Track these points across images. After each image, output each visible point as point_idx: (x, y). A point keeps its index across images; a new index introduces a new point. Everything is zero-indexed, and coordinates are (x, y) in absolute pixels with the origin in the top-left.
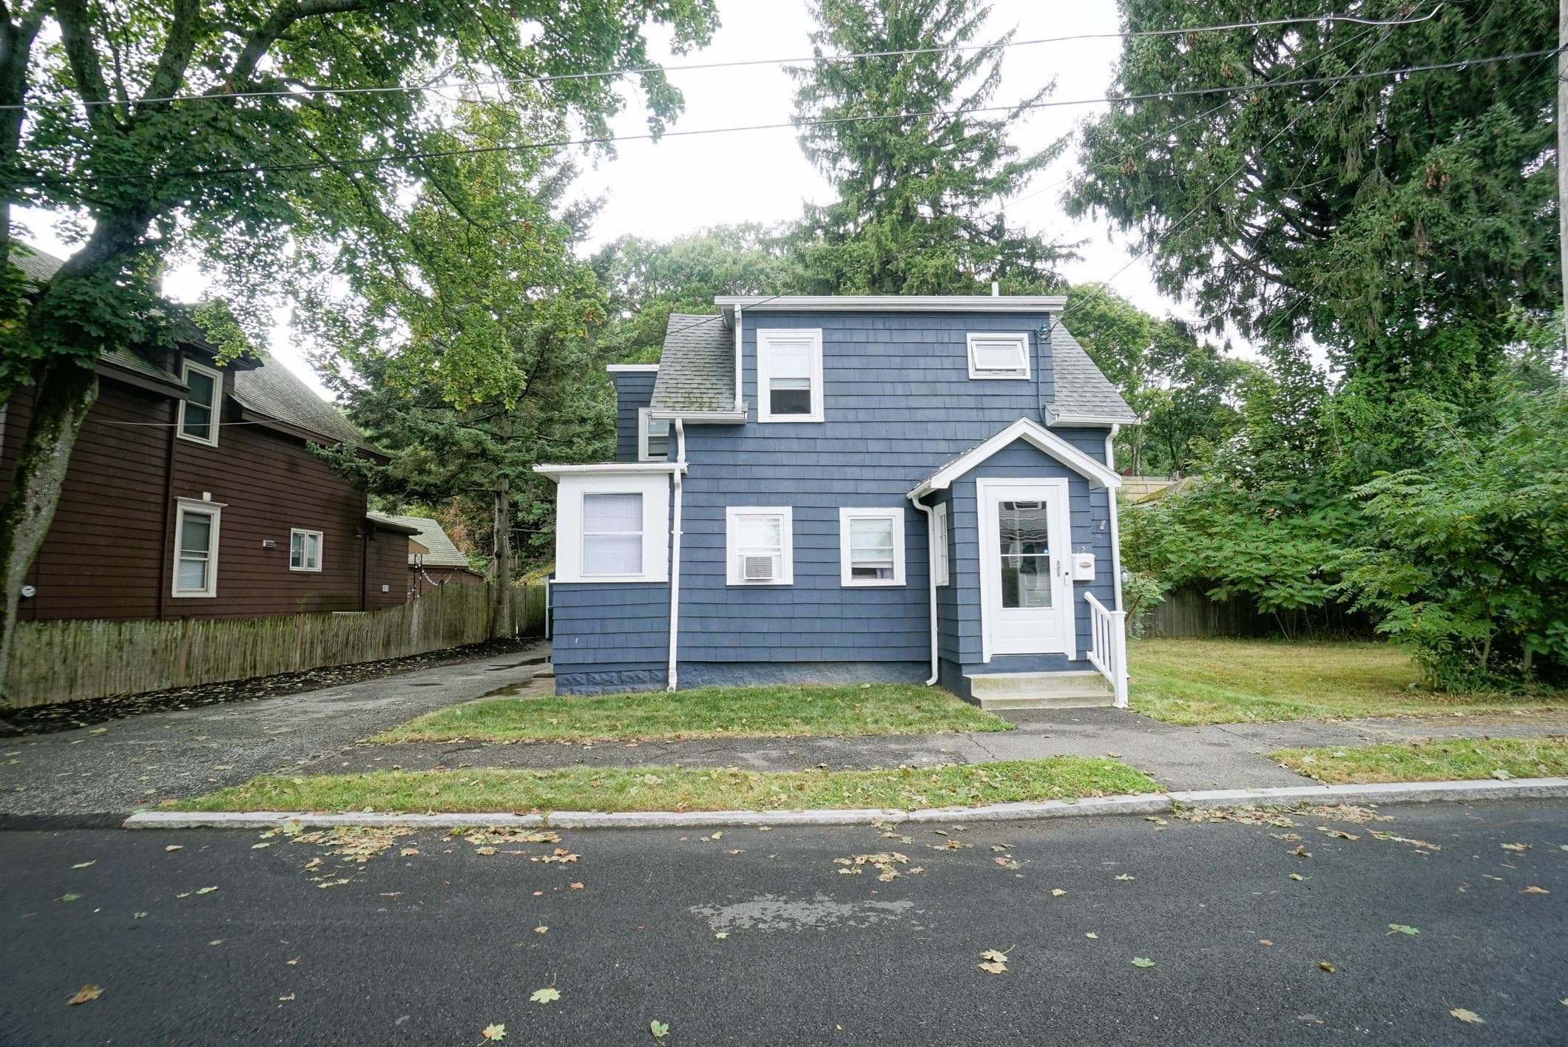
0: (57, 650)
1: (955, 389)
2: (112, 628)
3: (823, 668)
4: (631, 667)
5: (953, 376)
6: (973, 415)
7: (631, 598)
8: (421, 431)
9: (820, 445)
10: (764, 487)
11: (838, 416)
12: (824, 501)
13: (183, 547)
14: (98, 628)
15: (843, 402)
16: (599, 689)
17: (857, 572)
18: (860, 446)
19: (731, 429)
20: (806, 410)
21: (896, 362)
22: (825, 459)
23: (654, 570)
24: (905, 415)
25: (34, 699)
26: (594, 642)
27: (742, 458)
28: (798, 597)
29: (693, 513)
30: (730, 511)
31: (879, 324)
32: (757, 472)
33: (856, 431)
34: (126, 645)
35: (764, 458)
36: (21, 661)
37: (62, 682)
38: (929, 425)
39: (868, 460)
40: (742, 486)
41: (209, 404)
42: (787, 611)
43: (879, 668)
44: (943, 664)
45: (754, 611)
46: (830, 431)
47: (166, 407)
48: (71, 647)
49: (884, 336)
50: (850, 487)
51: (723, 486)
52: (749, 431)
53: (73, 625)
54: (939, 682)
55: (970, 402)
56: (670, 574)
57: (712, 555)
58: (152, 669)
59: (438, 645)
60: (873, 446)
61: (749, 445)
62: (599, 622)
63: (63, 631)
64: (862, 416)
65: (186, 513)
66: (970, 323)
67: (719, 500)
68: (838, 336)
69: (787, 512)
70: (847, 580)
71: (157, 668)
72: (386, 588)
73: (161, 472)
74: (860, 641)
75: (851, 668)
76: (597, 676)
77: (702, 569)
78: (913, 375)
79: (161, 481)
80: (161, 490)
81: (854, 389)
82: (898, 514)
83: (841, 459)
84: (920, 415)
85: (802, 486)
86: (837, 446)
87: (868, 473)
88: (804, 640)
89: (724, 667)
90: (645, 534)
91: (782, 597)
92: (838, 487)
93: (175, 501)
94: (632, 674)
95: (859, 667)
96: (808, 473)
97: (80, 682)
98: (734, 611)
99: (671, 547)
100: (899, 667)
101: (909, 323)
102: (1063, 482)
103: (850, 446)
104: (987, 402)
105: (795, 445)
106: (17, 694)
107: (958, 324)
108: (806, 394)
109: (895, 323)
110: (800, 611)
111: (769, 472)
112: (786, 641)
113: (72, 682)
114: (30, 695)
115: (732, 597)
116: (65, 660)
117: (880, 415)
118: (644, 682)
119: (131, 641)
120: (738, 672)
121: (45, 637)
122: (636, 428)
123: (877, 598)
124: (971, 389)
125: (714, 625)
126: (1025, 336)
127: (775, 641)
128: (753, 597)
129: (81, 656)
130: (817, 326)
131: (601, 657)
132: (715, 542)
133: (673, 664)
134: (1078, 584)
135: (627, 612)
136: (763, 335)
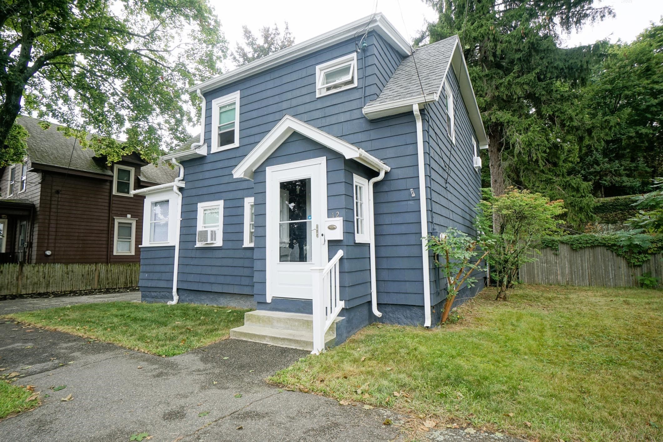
0: (41, 274)
2: (64, 267)
10: (213, 190)
11: (243, 142)
12: (238, 194)
13: (119, 235)
14: (58, 266)
15: (249, 132)
20: (233, 141)
25: (32, 291)
30: (199, 206)
34: (70, 273)
36: (27, 277)
37: (43, 285)
41: (129, 181)
46: (242, 151)
47: (108, 184)
48: (47, 273)
53: (47, 265)
57: (191, 231)
58: (82, 282)
61: (207, 167)
63: (43, 267)
65: (119, 223)
67: (196, 200)
69: (222, 203)
71: (84, 281)
73: (107, 208)
79: (107, 211)
80: (107, 215)
81: (254, 123)
85: (229, 187)
93: (114, 219)
97: (51, 285)
102: (323, 160)
106: (26, 289)
108: (233, 132)
113: (48, 285)
114: (31, 289)
116: (44, 277)
119: (72, 271)
121: (36, 269)
126: (354, 55)
129: (51, 276)
131: (153, 284)
132: (193, 223)
134: (331, 242)
136: (216, 102)
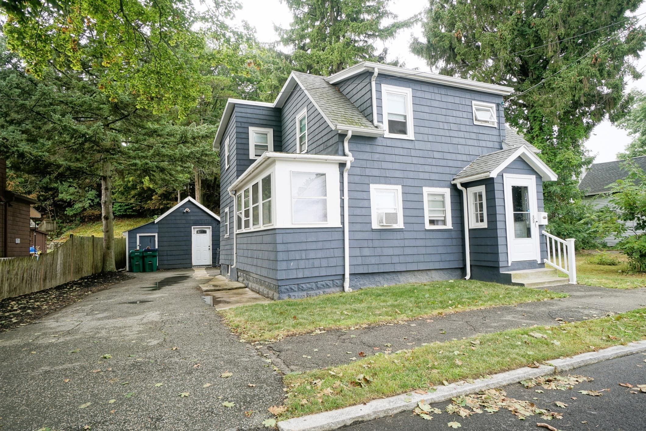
1: (468, 129)
3: (416, 273)
4: (324, 279)
5: (467, 122)
6: (475, 143)
7: (322, 236)
8: (74, 130)
9: (413, 153)
10: (389, 174)
11: (420, 137)
12: (416, 183)
15: (422, 130)
16: (305, 293)
17: (432, 222)
18: (430, 154)
19: (369, 139)
20: (404, 132)
21: (444, 112)
22: (415, 161)
23: (334, 221)
24: (448, 140)
26: (302, 264)
27: (376, 157)
28: (407, 235)
29: (354, 187)
30: (373, 187)
31: (436, 90)
32: (385, 165)
33: (428, 146)
35: (388, 158)
38: (459, 146)
39: (434, 162)
40: (376, 173)
42: (401, 243)
43: (441, 272)
44: (473, 268)
45: (387, 243)
46: (418, 145)
49: (438, 97)
50: (426, 176)
51: (368, 172)
52: (379, 141)
54: (471, 278)
55: (474, 136)
56: (343, 223)
57: (364, 212)
59: (70, 278)
60: (437, 155)
61: (379, 149)
62: (304, 252)
64: (431, 138)
66: (474, 96)
67: (366, 180)
68: (419, 94)
69: (399, 188)
70: (428, 226)
72: (18, 241)
74: (433, 258)
75: (429, 273)
76: (303, 285)
77: (359, 219)
78: (451, 120)
81: (427, 124)
82: (447, 192)
83: (422, 161)
84: (455, 141)
85: (406, 174)
86: (420, 153)
87: (434, 169)
88: (409, 259)
89: (370, 276)
90: (328, 198)
91: (399, 235)
92: (422, 176)
94: (323, 283)
95: (433, 272)
96: (409, 167)
98: (376, 243)
99: (342, 207)
100: (449, 271)
101: (450, 92)
102: (534, 177)
103: (426, 154)
104: (481, 137)
105: (401, 151)
107: (468, 95)
108: (404, 124)
109: (443, 91)
110: (407, 243)
111: (390, 166)
112: (402, 259)
115: (376, 236)
117: (439, 139)
118: (330, 287)
120: (378, 278)
122: (248, 139)
123: (440, 235)
124: (475, 130)
125: (366, 252)
126: (494, 106)
127: (396, 260)
128: (385, 235)
130: (409, 87)
131: (307, 273)
132: (364, 203)
133: (347, 276)
134: (540, 226)
135: (320, 245)
136: (386, 88)
